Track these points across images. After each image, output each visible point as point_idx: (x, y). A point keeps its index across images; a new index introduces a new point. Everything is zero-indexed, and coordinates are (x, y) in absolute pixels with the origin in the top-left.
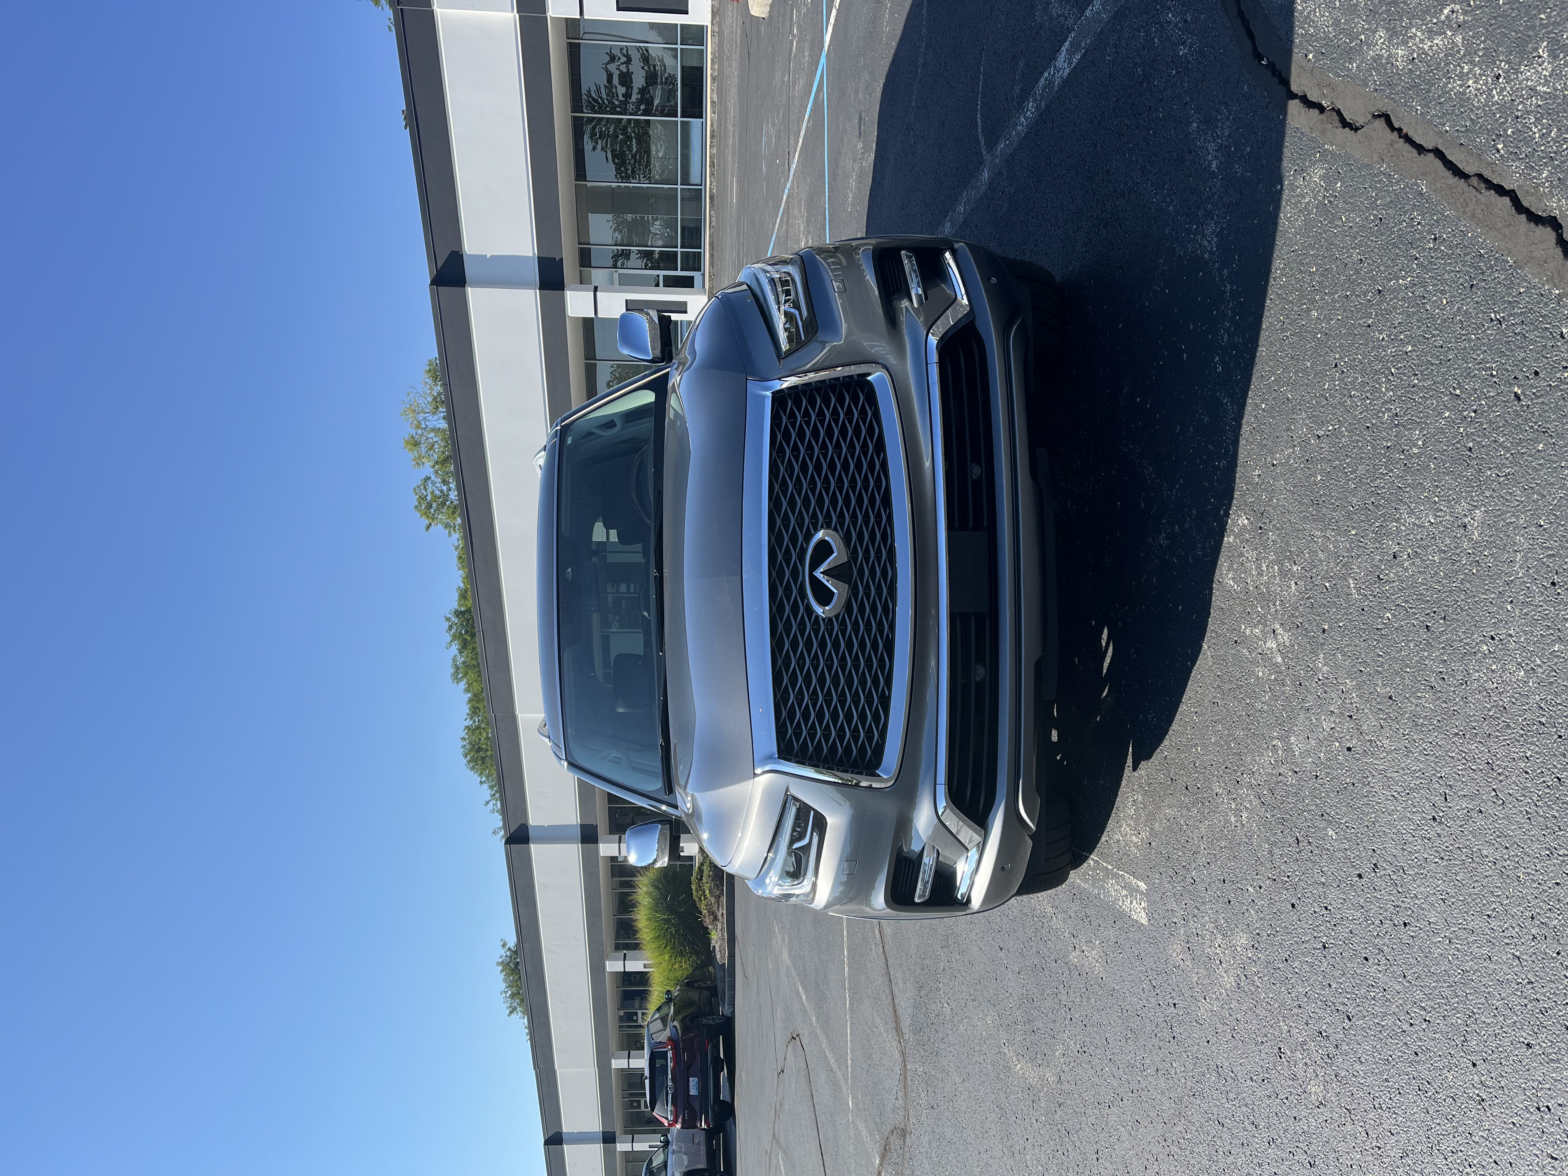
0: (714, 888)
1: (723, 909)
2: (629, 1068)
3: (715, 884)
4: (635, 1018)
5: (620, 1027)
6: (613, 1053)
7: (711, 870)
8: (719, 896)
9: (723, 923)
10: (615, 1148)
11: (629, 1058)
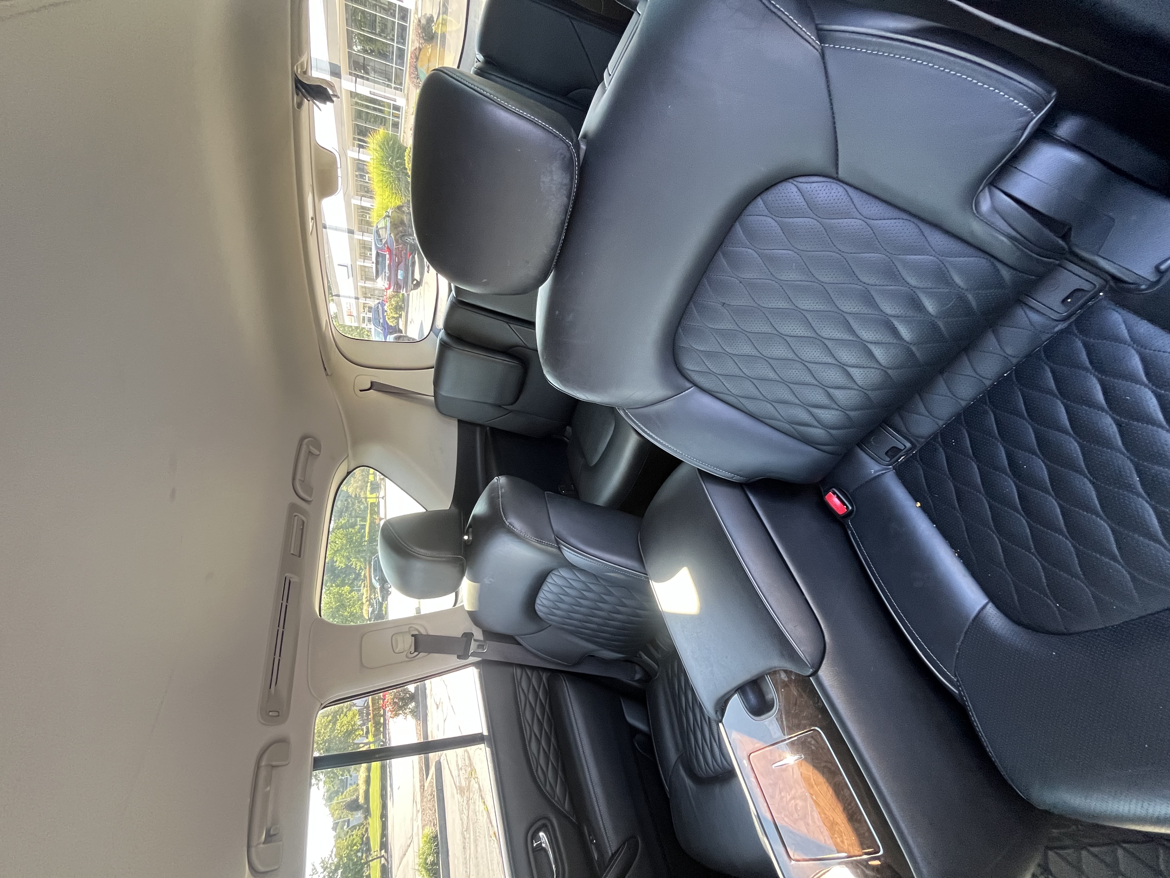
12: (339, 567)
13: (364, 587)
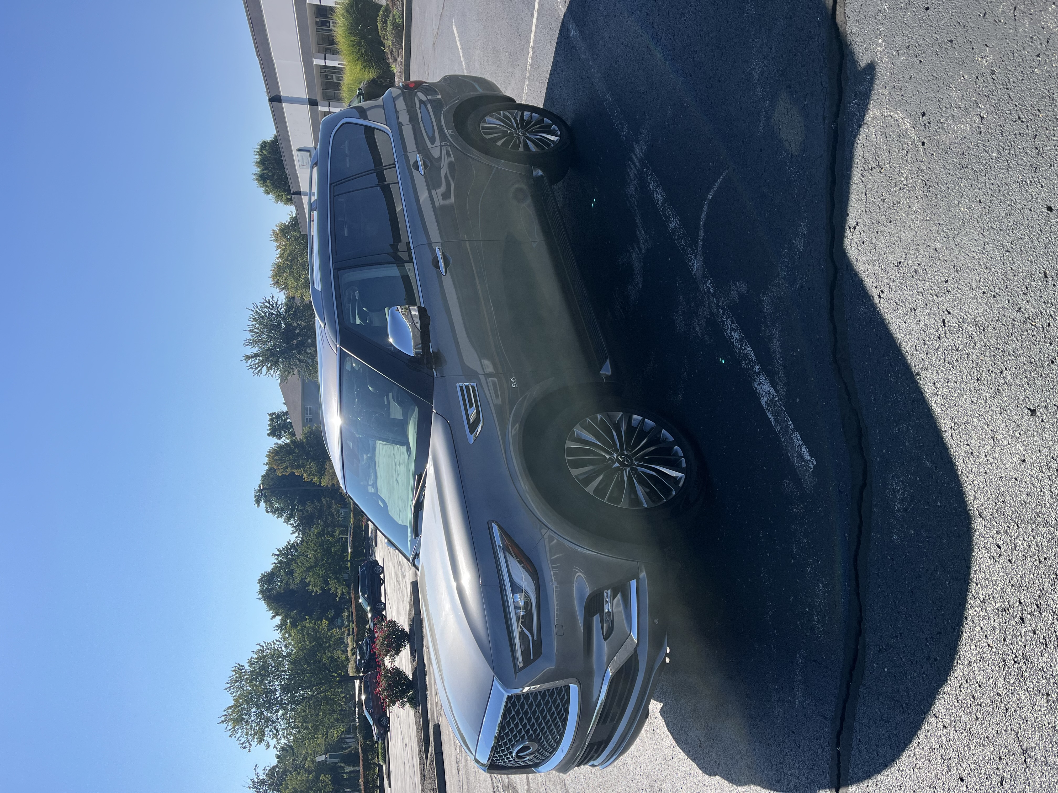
0: (395, 42)
1: (402, 58)
2: (325, 65)
3: (396, 40)
4: (328, 25)
5: (317, 28)
6: (314, 54)
7: (393, 29)
8: (399, 49)
9: (401, 59)
10: (318, 109)
11: (325, 59)
12: (313, 591)
13: (349, 634)
